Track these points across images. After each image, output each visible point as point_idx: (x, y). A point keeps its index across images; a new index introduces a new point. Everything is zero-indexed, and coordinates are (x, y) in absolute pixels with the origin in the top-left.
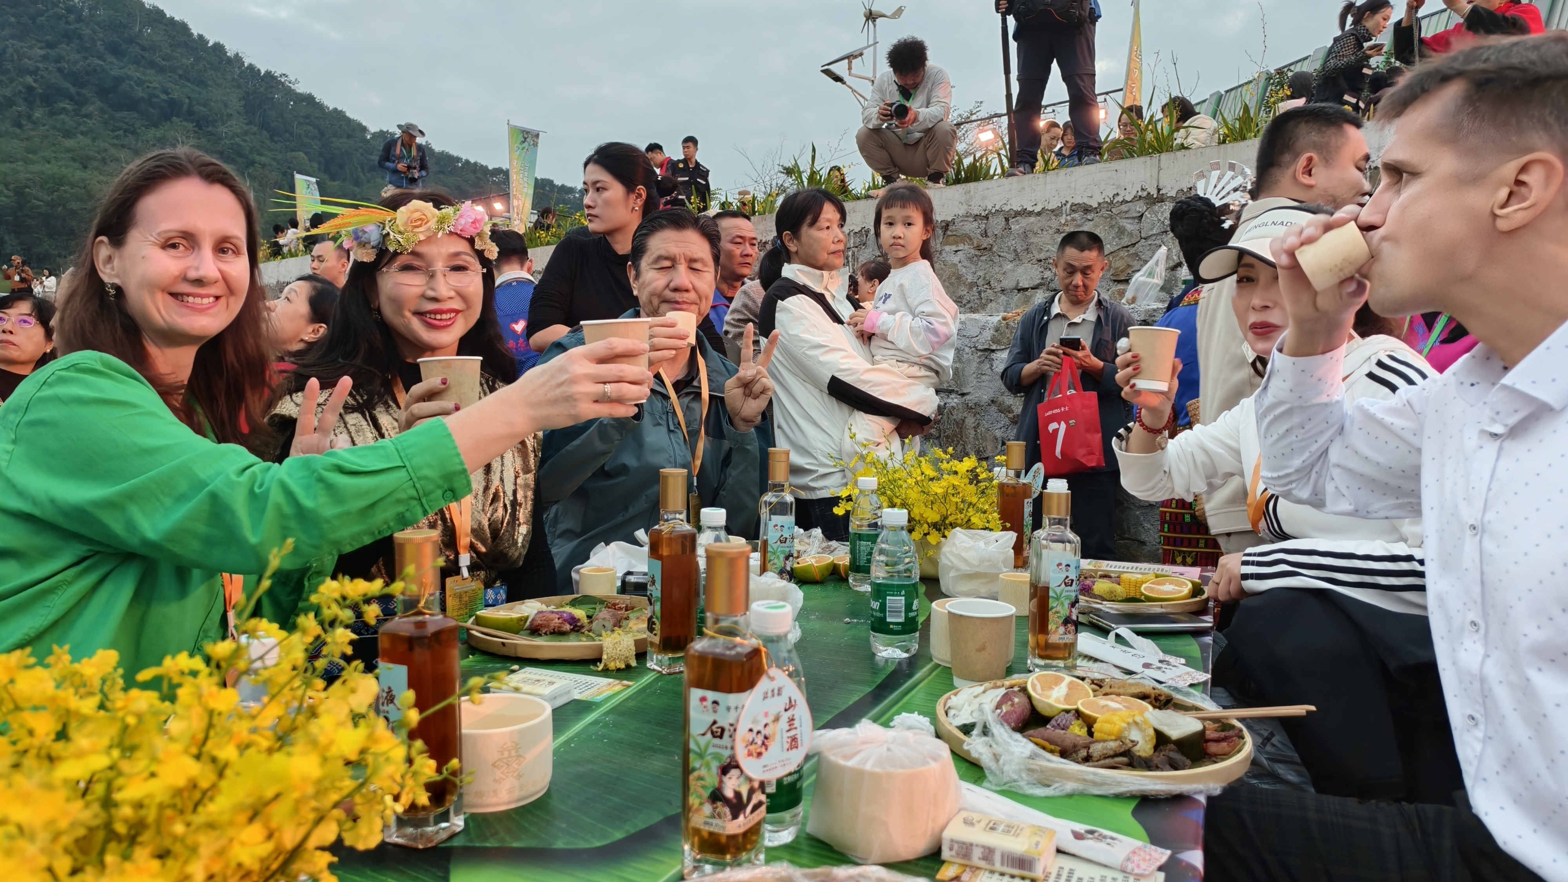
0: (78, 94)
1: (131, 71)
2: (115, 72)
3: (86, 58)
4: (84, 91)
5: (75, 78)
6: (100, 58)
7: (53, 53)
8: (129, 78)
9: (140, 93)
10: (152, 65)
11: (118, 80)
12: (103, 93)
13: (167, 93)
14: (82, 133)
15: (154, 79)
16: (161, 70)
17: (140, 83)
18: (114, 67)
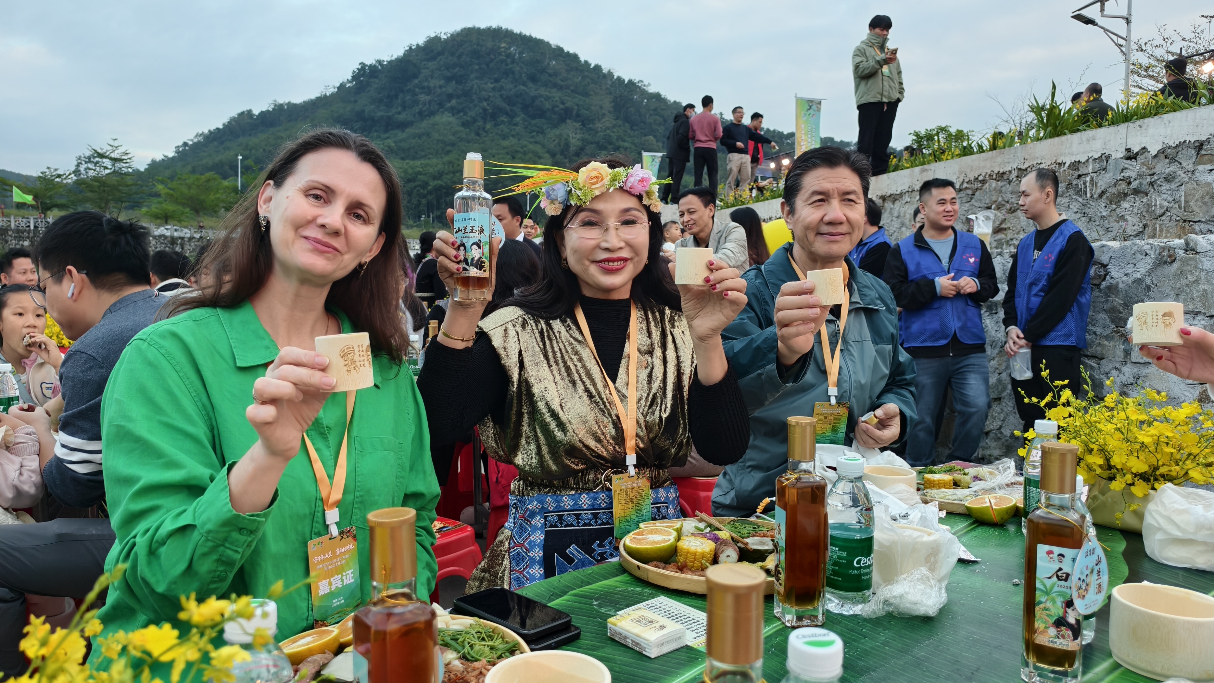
0: (511, 110)
1: (543, 91)
2: (533, 93)
3: (516, 86)
4: (515, 108)
5: (509, 101)
6: (524, 84)
7: (498, 85)
8: (541, 96)
9: (547, 105)
10: (555, 85)
11: (534, 99)
12: (525, 108)
13: (563, 103)
14: (513, 136)
15: (556, 95)
16: (561, 88)
17: (547, 98)
18: (532, 90)
